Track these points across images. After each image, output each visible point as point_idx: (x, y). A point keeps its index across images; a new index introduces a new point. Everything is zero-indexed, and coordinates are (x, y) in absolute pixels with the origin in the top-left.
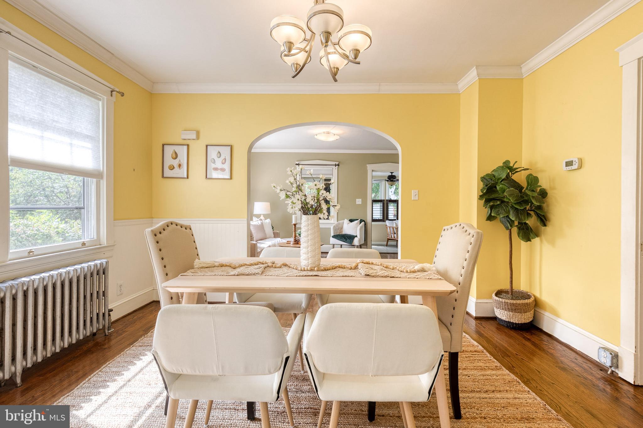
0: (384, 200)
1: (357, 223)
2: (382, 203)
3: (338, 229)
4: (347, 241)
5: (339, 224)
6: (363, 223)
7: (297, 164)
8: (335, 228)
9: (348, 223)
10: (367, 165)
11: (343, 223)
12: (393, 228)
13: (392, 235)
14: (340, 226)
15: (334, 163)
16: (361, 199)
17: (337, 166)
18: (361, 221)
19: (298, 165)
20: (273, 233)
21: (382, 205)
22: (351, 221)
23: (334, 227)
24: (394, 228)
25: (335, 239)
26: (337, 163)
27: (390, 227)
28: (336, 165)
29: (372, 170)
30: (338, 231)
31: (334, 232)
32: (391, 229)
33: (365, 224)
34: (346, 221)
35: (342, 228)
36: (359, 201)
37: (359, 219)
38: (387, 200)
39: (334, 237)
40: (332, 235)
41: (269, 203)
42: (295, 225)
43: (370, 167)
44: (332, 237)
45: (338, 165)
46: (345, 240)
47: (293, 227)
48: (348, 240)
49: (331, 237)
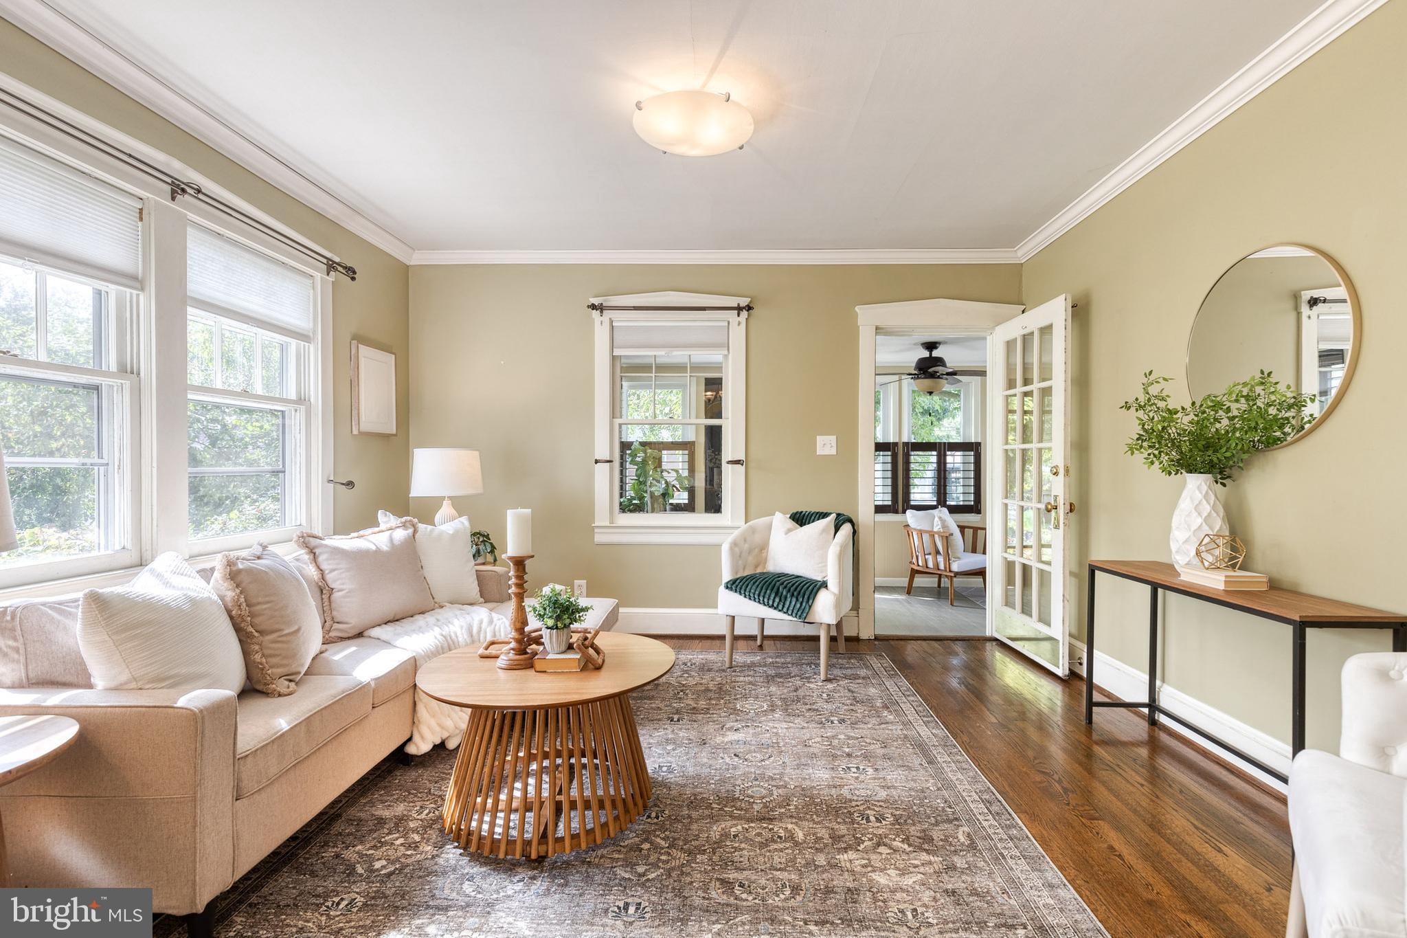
0: (896, 444)
1: (824, 531)
2: (889, 453)
3: (750, 552)
4: (788, 603)
5: (753, 530)
6: (846, 529)
7: (593, 307)
8: (737, 549)
9: (789, 531)
10: (857, 309)
11: (769, 527)
12: (932, 536)
13: (930, 558)
14: (757, 538)
15: (733, 302)
16: (833, 438)
17: (744, 314)
18: (841, 521)
19: (600, 308)
20: (478, 577)
21: (889, 459)
22: (801, 519)
23: (734, 544)
24: (936, 536)
25: (737, 595)
26: (744, 302)
27: (921, 533)
28: (739, 309)
29: (877, 328)
30: (751, 559)
31: (735, 568)
32: (926, 537)
33: (855, 532)
34: (780, 521)
35: (764, 547)
36: (826, 445)
37: (833, 516)
38: (906, 444)
39: (734, 585)
40: (727, 576)
41: (477, 453)
42: (519, 563)
43: (867, 316)
44: (727, 588)
45: (749, 308)
46: (777, 600)
47: (512, 573)
48: (791, 602)
49: (722, 589)
